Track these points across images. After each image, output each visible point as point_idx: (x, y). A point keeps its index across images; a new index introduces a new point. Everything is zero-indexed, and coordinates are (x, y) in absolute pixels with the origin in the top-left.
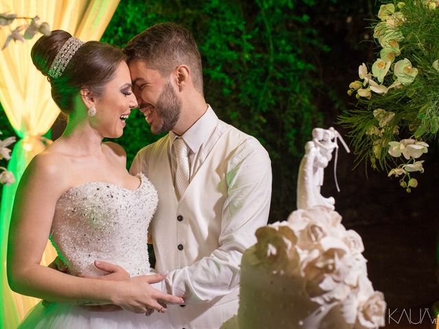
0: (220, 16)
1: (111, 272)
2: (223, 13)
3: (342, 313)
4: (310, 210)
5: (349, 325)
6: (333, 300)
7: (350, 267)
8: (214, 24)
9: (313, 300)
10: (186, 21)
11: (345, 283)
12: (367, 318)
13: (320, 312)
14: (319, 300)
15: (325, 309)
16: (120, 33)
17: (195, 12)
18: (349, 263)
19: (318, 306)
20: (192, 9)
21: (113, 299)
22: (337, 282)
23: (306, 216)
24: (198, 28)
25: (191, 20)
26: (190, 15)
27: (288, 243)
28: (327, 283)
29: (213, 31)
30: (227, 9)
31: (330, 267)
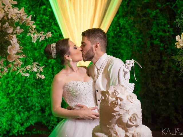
0: (157, 18)
1: (82, 107)
2: (159, 17)
3: (122, 119)
4: (116, 86)
5: (125, 123)
6: (119, 115)
7: (125, 104)
8: (155, 22)
9: (113, 114)
10: (144, 22)
11: (124, 109)
12: (131, 122)
13: (116, 118)
14: (115, 114)
15: (117, 117)
16: (118, 29)
17: (147, 18)
18: (125, 103)
19: (115, 116)
20: (146, 17)
21: (80, 116)
22: (121, 109)
23: (115, 88)
24: (149, 24)
25: (146, 21)
26: (145, 20)
27: (107, 96)
28: (117, 109)
29: (154, 25)
30: (160, 15)
31: (117, 103)
